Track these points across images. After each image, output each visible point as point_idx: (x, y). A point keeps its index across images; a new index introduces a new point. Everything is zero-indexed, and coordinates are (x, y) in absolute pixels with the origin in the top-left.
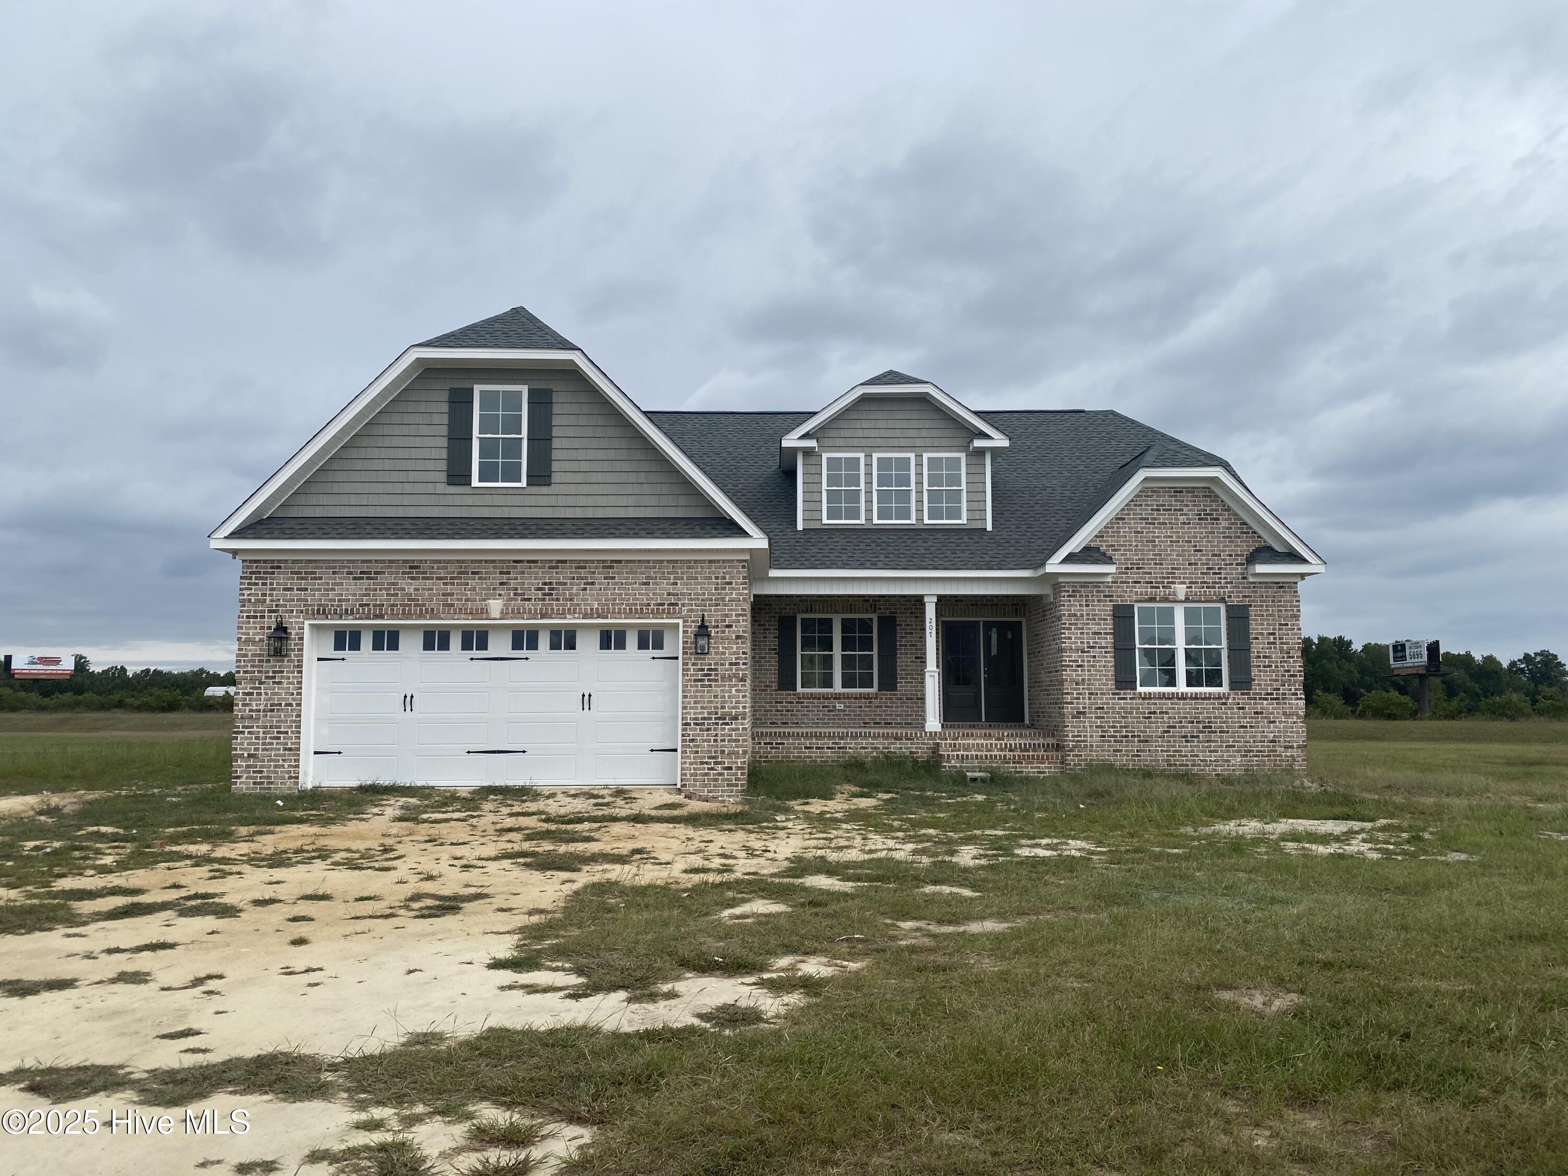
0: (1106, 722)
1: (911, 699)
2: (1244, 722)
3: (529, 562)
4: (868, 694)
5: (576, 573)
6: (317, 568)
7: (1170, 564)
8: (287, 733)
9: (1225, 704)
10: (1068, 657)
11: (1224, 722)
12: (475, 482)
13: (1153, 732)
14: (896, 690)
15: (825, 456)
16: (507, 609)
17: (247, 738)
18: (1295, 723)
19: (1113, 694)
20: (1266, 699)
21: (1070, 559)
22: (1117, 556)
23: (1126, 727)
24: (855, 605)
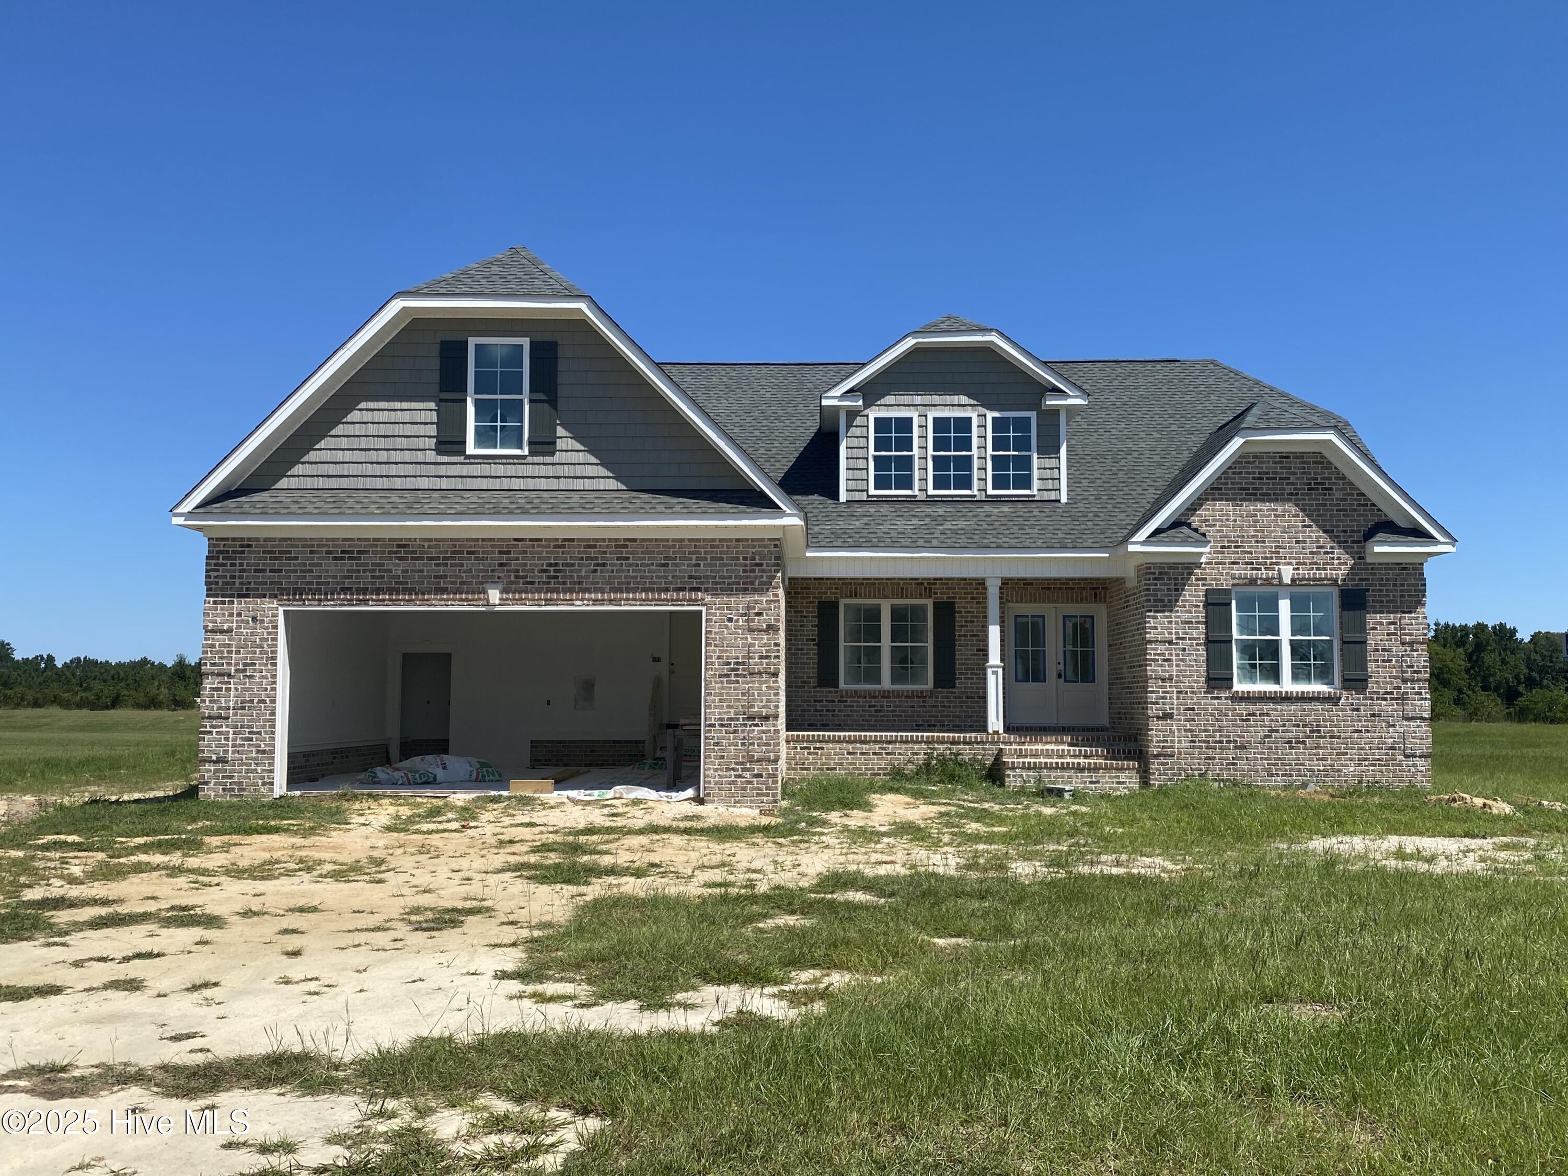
0: (1197, 725)
1: (972, 698)
2: (1359, 726)
3: (531, 540)
4: (922, 692)
5: (585, 553)
6: (292, 546)
7: (1273, 542)
8: (259, 733)
9: (1337, 705)
10: (1153, 649)
11: (1336, 726)
12: (471, 449)
13: (1252, 737)
14: (954, 687)
15: (872, 416)
16: (506, 594)
17: (215, 739)
18: (1418, 727)
19: (1205, 693)
20: (1385, 699)
21: (1156, 536)
22: (1211, 533)
23: (1220, 731)
24: (907, 589)
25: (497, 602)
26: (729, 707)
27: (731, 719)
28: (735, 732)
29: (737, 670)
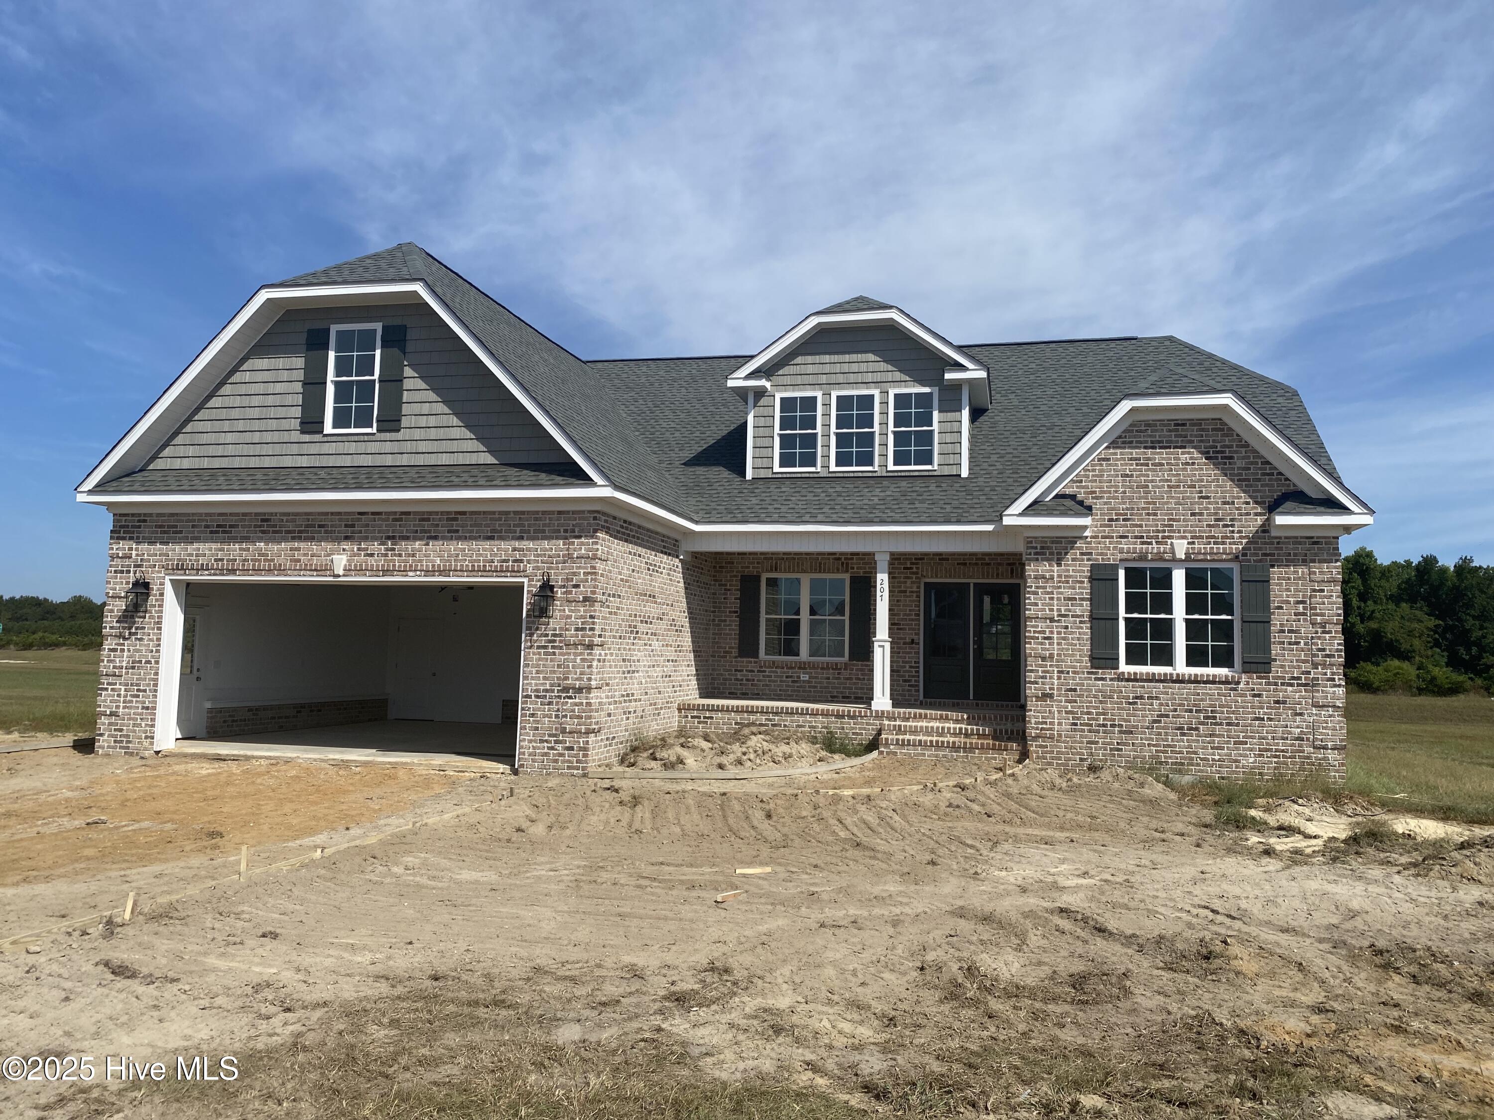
0: (1079, 707)
2: (1261, 713)
3: (373, 514)
4: (836, 664)
5: (419, 525)
6: (178, 521)
7: (1166, 514)
8: (145, 691)
9: (1235, 689)
10: (1033, 626)
11: (1233, 712)
12: (328, 428)
13: (1139, 721)
14: (868, 660)
15: (778, 396)
16: (350, 565)
17: (109, 696)
18: (1330, 716)
19: (1088, 673)
20: (1292, 685)
21: (1034, 508)
22: (1097, 505)
23: (1104, 714)
24: (825, 564)
25: (341, 572)
26: (545, 678)
27: (546, 691)
28: (550, 703)
29: (554, 641)
